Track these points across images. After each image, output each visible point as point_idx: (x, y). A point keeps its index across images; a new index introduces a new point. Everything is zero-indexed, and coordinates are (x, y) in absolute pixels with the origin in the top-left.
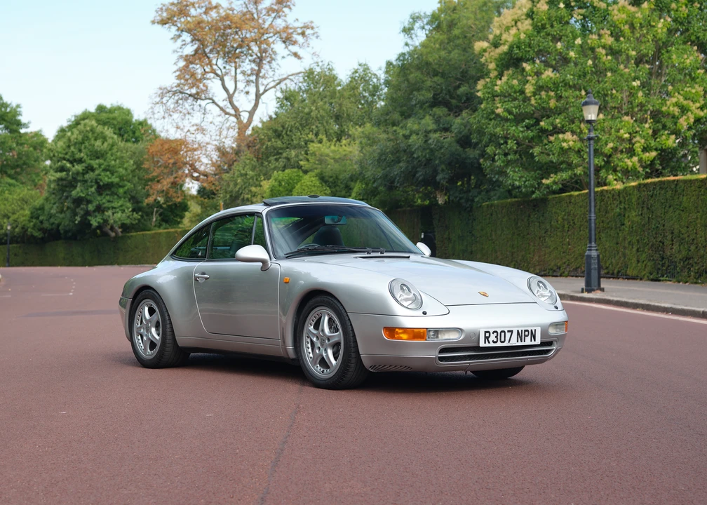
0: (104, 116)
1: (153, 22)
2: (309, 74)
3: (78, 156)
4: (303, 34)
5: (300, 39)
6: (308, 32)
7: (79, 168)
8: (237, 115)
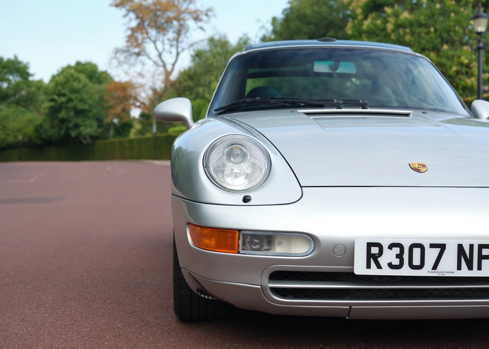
0: (80, 68)
1: (111, 5)
2: (211, 40)
3: (63, 91)
4: (207, 15)
5: (204, 18)
6: (210, 13)
7: (63, 99)
8: (164, 66)
